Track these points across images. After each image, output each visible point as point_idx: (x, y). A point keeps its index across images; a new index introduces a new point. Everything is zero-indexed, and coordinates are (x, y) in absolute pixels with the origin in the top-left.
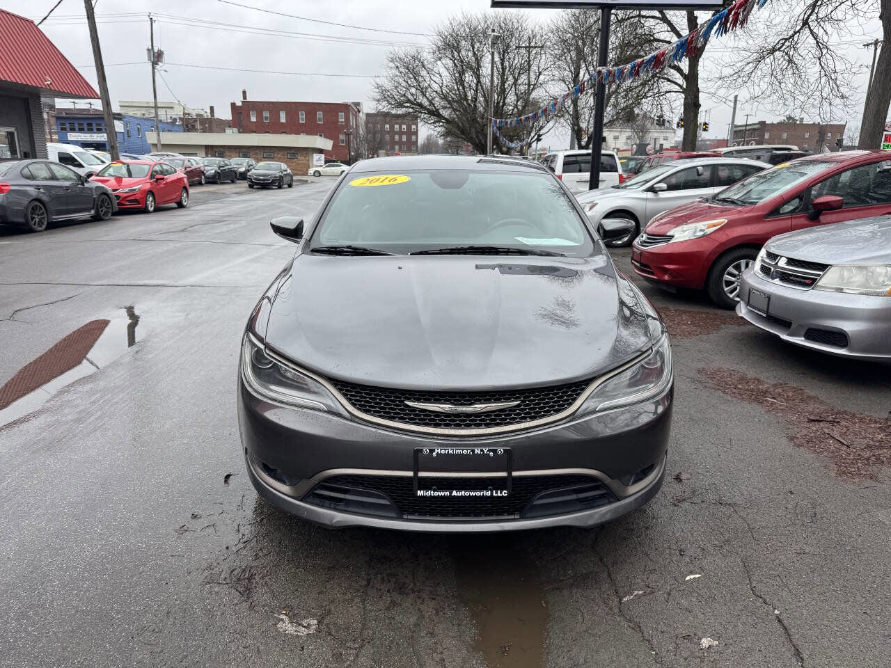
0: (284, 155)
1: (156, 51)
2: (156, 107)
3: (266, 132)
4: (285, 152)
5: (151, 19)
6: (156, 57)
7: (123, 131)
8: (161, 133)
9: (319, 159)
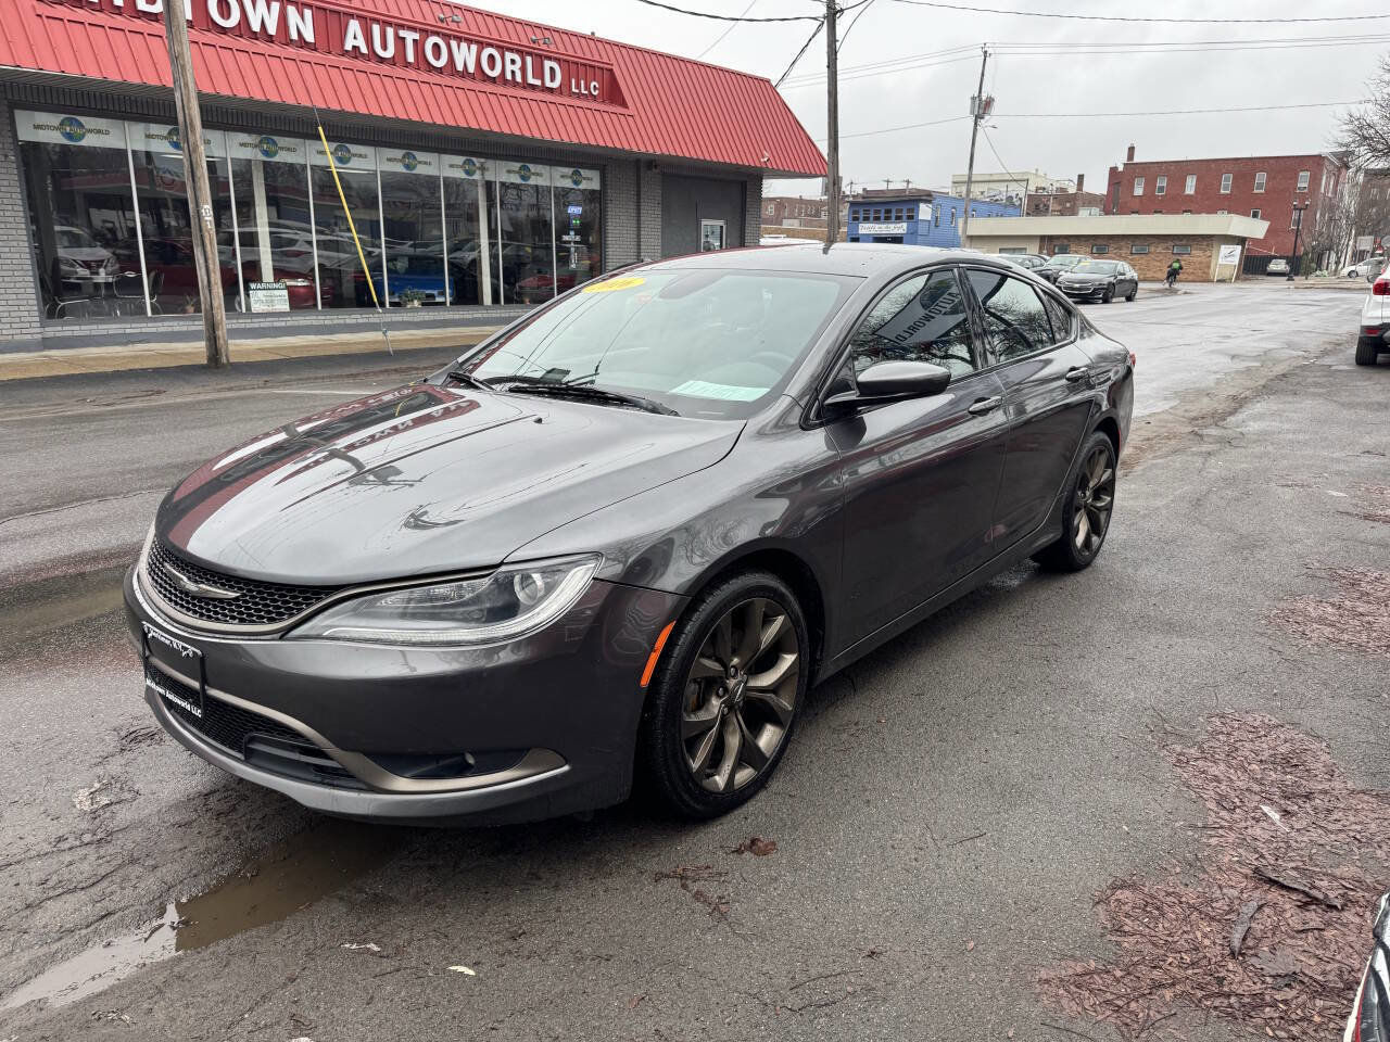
0: (1167, 248)
1: (984, 98)
2: (970, 181)
3: (1156, 212)
4: (1170, 244)
5: (986, 52)
6: (982, 107)
7: (929, 219)
8: (969, 219)
9: (1231, 254)
